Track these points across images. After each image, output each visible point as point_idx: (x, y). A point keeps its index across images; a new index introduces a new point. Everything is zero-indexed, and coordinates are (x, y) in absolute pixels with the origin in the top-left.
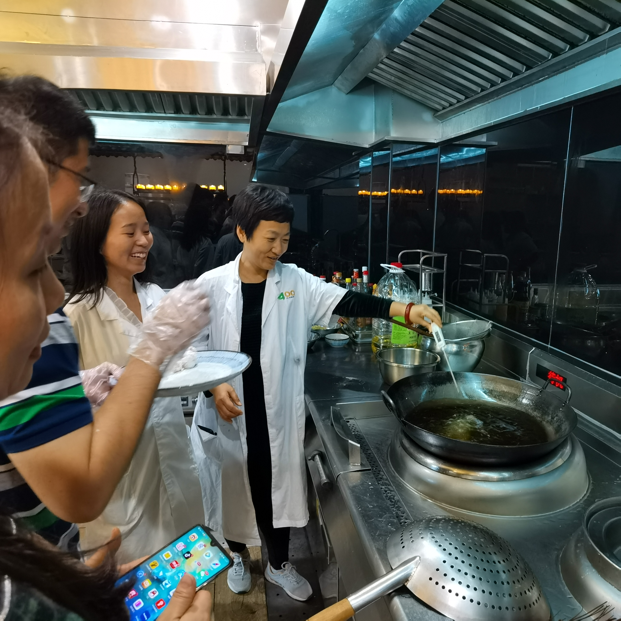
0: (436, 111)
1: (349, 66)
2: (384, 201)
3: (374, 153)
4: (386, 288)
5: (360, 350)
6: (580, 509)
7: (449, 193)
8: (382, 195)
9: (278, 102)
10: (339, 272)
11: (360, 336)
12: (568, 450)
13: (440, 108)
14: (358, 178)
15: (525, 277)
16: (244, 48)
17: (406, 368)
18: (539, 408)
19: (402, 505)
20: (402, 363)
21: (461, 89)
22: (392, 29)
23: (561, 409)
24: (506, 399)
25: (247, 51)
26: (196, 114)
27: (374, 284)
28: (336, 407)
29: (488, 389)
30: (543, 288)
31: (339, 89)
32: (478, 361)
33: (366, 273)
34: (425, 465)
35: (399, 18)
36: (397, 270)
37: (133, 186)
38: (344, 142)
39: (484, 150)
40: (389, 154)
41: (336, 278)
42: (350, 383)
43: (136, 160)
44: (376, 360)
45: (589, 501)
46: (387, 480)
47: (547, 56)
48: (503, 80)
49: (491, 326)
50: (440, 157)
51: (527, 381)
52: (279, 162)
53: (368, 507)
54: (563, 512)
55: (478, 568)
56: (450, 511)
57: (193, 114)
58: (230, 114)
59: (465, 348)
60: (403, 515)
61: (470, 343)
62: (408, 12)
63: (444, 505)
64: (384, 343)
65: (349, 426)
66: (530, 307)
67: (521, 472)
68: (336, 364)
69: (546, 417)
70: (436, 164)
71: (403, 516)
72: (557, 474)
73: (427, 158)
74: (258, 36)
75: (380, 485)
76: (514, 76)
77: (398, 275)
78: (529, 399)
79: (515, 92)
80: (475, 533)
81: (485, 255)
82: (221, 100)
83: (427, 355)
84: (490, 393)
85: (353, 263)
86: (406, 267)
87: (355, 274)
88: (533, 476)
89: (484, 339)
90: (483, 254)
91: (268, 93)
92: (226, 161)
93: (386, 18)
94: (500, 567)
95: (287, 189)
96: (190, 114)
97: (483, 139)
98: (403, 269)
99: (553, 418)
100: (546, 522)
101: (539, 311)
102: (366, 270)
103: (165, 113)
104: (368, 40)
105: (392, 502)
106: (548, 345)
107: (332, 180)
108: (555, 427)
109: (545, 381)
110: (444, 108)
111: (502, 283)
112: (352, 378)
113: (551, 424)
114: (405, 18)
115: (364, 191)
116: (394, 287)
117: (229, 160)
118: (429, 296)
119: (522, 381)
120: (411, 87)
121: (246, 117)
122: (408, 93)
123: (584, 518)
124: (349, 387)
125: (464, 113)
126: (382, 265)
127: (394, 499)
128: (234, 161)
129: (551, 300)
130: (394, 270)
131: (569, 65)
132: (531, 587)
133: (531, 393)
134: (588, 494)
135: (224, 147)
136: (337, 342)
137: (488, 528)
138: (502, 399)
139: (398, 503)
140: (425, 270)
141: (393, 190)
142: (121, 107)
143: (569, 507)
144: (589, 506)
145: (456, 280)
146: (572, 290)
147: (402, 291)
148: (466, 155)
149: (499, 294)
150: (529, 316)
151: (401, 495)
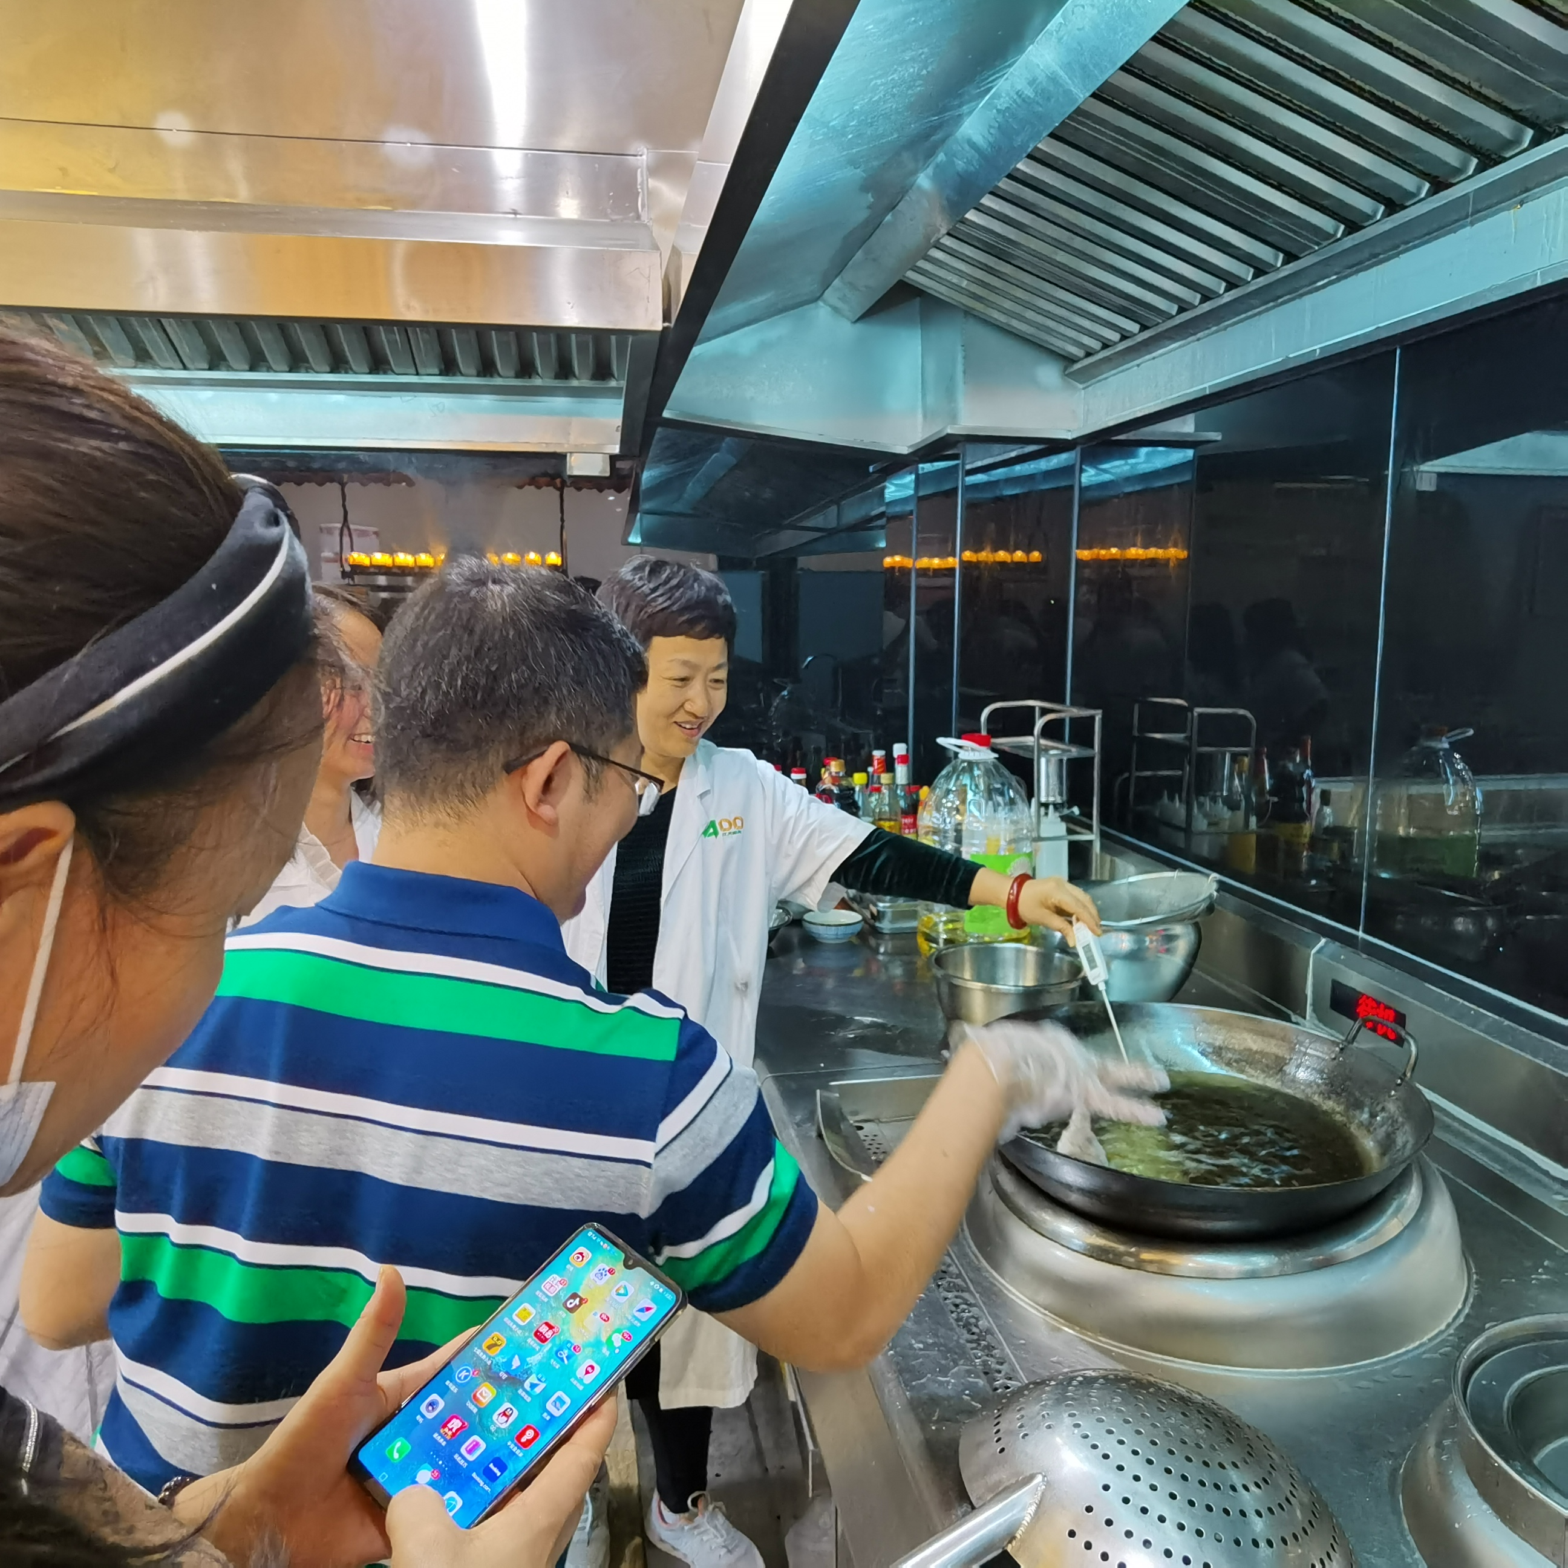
0: (1069, 360)
1: (859, 255)
2: (944, 581)
3: (921, 466)
4: (951, 796)
5: (889, 950)
6: (1448, 1349)
7: (1107, 557)
8: (943, 566)
9: (690, 341)
10: (839, 758)
11: (889, 916)
12: (1412, 1195)
13: (1080, 353)
14: (882, 527)
15: (1296, 762)
16: (609, 211)
17: (1005, 994)
18: (1339, 1090)
19: (1000, 1343)
20: (993, 981)
21: (1130, 308)
22: (960, 164)
23: (1393, 1093)
24: (1256, 1069)
25: (615, 217)
26: (492, 376)
27: (921, 787)
28: (830, 1091)
29: (1209, 1045)
30: (1341, 788)
31: (835, 309)
32: (1186, 975)
33: (903, 759)
34: (1053, 1237)
35: (978, 139)
36: (977, 753)
37: (340, 559)
38: (847, 441)
39: (1190, 453)
40: (957, 465)
41: (830, 773)
42: (866, 1031)
43: (346, 490)
44: (929, 975)
45: (1469, 1329)
46: (959, 1276)
47: (1332, 232)
48: (1231, 286)
49: (1215, 886)
50: (1082, 471)
51: (1309, 1024)
52: (693, 489)
53: (911, 1347)
54: (1405, 1358)
55: (1191, 1503)
56: (1119, 1358)
57: (485, 376)
58: (575, 376)
59: (1151, 942)
60: (999, 1367)
61: (1165, 930)
62: (997, 125)
63: (1104, 1342)
64: (947, 931)
65: (863, 1138)
66: (1312, 837)
67: (1297, 1254)
68: (830, 984)
69: (1357, 1113)
70: (1071, 488)
71: (999, 1372)
72: (1386, 1259)
73: (1048, 474)
74: (642, 182)
75: (941, 1289)
76: (1255, 277)
77: (981, 766)
78: (1314, 1069)
79: (1260, 313)
80: (1184, 1414)
81: (1198, 710)
82: (553, 338)
83: (1056, 962)
84: (1217, 1053)
85: (871, 736)
86: (1001, 744)
87: (876, 763)
88: (1328, 1263)
89: (1198, 919)
90: (1190, 709)
91: (666, 324)
92: (566, 490)
93: (943, 141)
94: (1250, 1499)
95: (712, 559)
96: (478, 375)
97: (1186, 426)
98: (994, 750)
99: (1373, 1116)
100: (1363, 1383)
101: (1335, 846)
102: (904, 753)
103: (417, 374)
104: (903, 191)
105: (973, 1334)
106: (1358, 930)
107: (818, 535)
108: (1379, 1137)
109: (1352, 1022)
110: (1088, 354)
111: (1240, 779)
112: (870, 1019)
113: (1369, 1131)
114: (991, 139)
115: (898, 558)
116: (970, 795)
117: (572, 489)
118: (1057, 814)
119: (1297, 1023)
120: (1008, 304)
121: (613, 383)
122: (1002, 318)
123: (1455, 1373)
124: (862, 1042)
125: (1138, 365)
126: (941, 741)
127: (976, 1326)
128: (584, 490)
129: (1363, 821)
130: (972, 754)
131: (1385, 252)
132: (1328, 1555)
133: (1320, 1054)
134: (1467, 1311)
135: (561, 458)
136: (832, 931)
137: (1217, 1402)
138: (1247, 1069)
139: (988, 1337)
140: (1046, 750)
141: (968, 555)
142: (311, 360)
143: (1421, 1345)
144: (1469, 1341)
145: (1126, 775)
146: (1415, 790)
147: (990, 803)
148: (1144, 466)
149: (1233, 806)
150: (1311, 859)
151: (996, 1317)
